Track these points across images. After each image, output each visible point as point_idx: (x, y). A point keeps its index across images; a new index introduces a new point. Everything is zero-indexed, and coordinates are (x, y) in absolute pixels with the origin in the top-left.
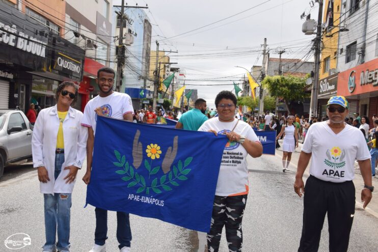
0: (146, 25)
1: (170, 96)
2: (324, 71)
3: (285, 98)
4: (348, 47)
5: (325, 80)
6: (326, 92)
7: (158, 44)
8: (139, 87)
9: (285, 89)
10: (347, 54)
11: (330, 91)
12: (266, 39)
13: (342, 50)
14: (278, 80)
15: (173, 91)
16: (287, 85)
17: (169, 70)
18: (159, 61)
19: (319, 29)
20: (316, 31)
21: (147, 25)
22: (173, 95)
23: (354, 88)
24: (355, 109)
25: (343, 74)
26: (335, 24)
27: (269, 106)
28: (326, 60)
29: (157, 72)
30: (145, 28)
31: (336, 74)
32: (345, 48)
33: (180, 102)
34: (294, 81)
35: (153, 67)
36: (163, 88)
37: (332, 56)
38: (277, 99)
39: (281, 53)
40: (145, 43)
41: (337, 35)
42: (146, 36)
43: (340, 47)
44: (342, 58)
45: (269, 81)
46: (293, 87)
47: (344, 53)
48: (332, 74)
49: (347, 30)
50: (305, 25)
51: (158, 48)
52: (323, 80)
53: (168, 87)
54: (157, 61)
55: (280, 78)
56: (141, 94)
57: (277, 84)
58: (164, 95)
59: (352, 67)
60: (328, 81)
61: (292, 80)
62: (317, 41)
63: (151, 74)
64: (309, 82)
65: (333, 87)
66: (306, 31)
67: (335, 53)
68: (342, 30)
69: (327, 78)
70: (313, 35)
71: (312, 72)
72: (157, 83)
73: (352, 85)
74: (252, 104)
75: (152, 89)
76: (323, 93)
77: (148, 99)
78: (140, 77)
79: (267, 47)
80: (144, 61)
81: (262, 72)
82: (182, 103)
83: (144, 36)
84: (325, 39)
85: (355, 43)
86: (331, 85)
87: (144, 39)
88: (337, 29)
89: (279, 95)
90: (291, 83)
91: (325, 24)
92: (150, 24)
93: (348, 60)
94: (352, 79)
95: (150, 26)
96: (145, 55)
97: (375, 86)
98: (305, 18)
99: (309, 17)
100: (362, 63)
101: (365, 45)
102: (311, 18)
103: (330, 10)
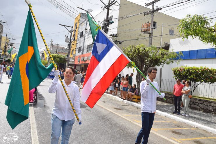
2: (72, 54)
3: (58, 62)
7: (7, 35)
9: (58, 59)
11: (73, 61)
12: (52, 39)
14: (56, 56)
16: (59, 58)
19: (70, 41)
23: (79, 62)
24: (80, 67)
25: (77, 56)
26: (76, 39)
29: (5, 47)
31: (75, 56)
34: (62, 57)
36: (7, 54)
37: (74, 50)
39: (57, 45)
43: (77, 47)
44: (77, 51)
45: (53, 56)
46: (61, 59)
47: (78, 49)
48: (74, 56)
49: (78, 44)
50: (66, 39)
51: (6, 37)
59: (80, 55)
61: (60, 56)
62: (69, 45)
64: (66, 57)
65: (74, 60)
66: (66, 41)
69: (72, 57)
70: (68, 43)
72: (5, 51)
74: (45, 63)
76: (71, 62)
77: (2, 58)
79: (52, 42)
84: (72, 45)
85: (81, 47)
86: (73, 59)
88: (75, 43)
89: (56, 61)
91: (72, 39)
93: (79, 52)
94: (79, 59)
97: (85, 62)
98: (66, 37)
99: (67, 37)
100: (83, 54)
101: (83, 48)
102: (68, 37)
103: (74, 35)
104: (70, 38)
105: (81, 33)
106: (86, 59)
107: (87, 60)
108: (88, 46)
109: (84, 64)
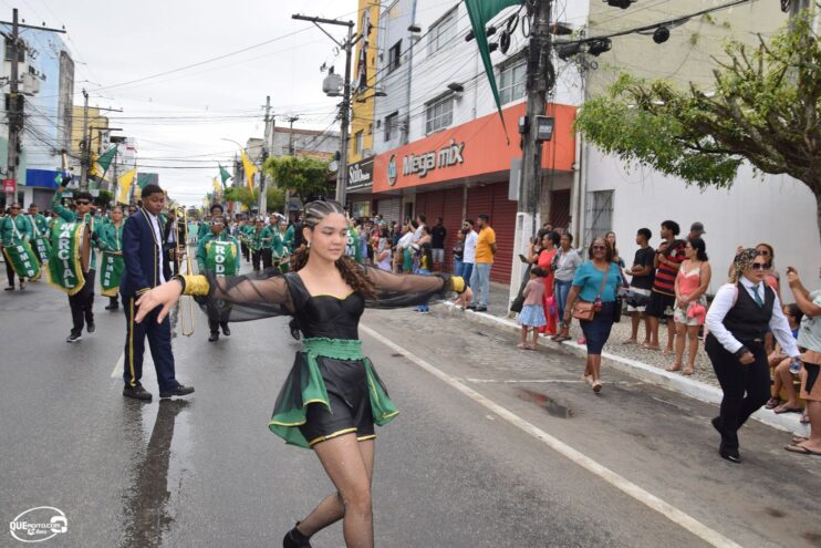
0: (65, 61)
1: (111, 185)
2: (356, 151)
3: (298, 191)
4: (388, 118)
5: (357, 166)
6: (358, 183)
7: (86, 96)
8: (53, 169)
9: (299, 176)
10: (386, 130)
11: (364, 182)
12: (268, 98)
13: (379, 122)
14: (288, 163)
15: (115, 175)
16: (301, 171)
17: (108, 140)
18: (89, 125)
19: (347, 89)
20: (342, 92)
21: (66, 63)
22: (115, 184)
23: (395, 179)
24: (397, 209)
25: (381, 157)
26: (369, 84)
27: (274, 203)
28: (358, 135)
29: (85, 144)
30: (61, 65)
31: (372, 158)
32: (383, 120)
33: (128, 195)
34: (312, 166)
35: (78, 134)
36: (99, 171)
37: (366, 130)
38: (288, 192)
39: (293, 120)
40: (64, 92)
41: (372, 100)
42: (64, 81)
43: (377, 118)
44: (379, 134)
45: (273, 164)
46: (310, 174)
47: (382, 128)
48: (367, 156)
49: (385, 95)
50: (326, 82)
51: (86, 103)
52: (353, 165)
53: (106, 169)
54: (86, 123)
55: (290, 161)
56: (56, 180)
57: (286, 169)
58: (100, 183)
59: (393, 148)
60: (360, 168)
61: (307, 164)
62: (344, 107)
63: (75, 147)
64: (334, 167)
65: (367, 176)
66: (326, 91)
67: (371, 126)
68: (377, 94)
69: (360, 163)
70: (337, 97)
71: (338, 153)
72: (87, 163)
73: (393, 175)
74: (249, 199)
75: (78, 171)
76: (353, 184)
77: (70, 190)
78: (55, 152)
79: (271, 110)
80: (61, 123)
81: (263, 149)
82: (132, 196)
83: (60, 81)
84: (354, 105)
85: (396, 113)
86: (364, 173)
87: (60, 86)
88: (371, 92)
89: (291, 185)
90: (307, 169)
91: (355, 81)
92: (71, 60)
93: (387, 138)
94: (393, 165)
95: (71, 63)
96: (62, 112)
97: (422, 177)
98: (327, 71)
99: (332, 70)
100: (406, 143)
101: (408, 117)
102: (336, 72)
103: (362, 63)
104: (343, 75)
105: (393, 52)
106: (426, 162)
107: (434, 168)
108: (428, 104)
109: (418, 187)
